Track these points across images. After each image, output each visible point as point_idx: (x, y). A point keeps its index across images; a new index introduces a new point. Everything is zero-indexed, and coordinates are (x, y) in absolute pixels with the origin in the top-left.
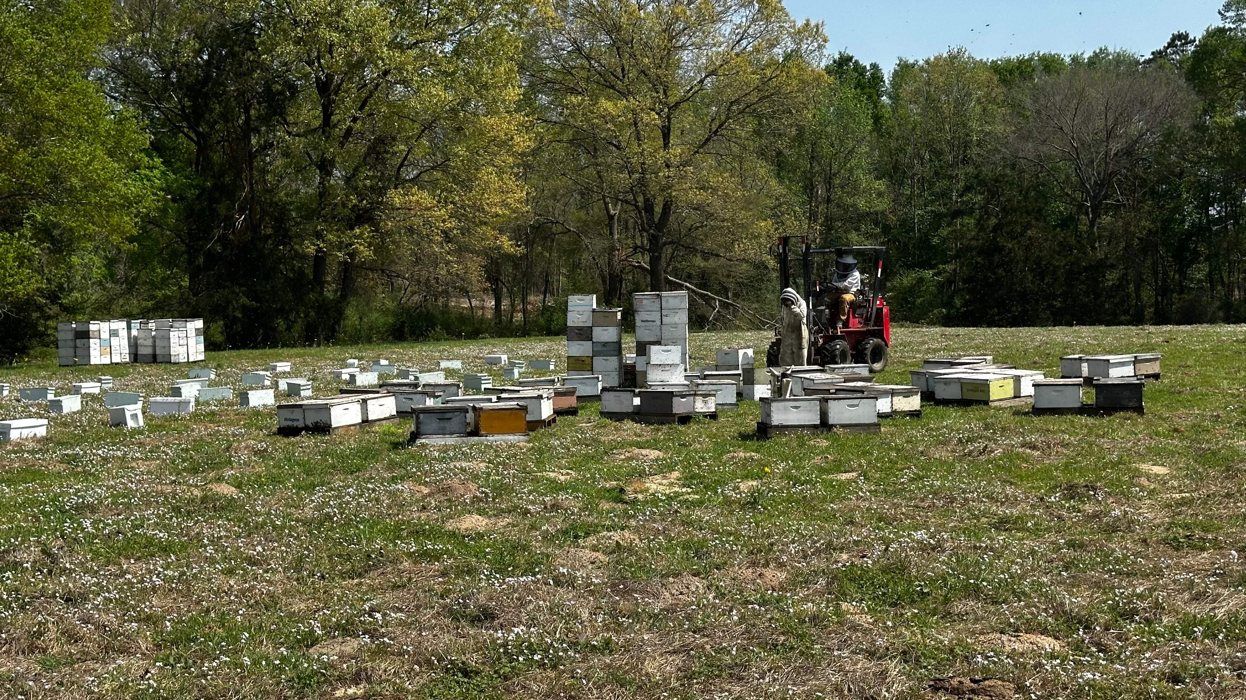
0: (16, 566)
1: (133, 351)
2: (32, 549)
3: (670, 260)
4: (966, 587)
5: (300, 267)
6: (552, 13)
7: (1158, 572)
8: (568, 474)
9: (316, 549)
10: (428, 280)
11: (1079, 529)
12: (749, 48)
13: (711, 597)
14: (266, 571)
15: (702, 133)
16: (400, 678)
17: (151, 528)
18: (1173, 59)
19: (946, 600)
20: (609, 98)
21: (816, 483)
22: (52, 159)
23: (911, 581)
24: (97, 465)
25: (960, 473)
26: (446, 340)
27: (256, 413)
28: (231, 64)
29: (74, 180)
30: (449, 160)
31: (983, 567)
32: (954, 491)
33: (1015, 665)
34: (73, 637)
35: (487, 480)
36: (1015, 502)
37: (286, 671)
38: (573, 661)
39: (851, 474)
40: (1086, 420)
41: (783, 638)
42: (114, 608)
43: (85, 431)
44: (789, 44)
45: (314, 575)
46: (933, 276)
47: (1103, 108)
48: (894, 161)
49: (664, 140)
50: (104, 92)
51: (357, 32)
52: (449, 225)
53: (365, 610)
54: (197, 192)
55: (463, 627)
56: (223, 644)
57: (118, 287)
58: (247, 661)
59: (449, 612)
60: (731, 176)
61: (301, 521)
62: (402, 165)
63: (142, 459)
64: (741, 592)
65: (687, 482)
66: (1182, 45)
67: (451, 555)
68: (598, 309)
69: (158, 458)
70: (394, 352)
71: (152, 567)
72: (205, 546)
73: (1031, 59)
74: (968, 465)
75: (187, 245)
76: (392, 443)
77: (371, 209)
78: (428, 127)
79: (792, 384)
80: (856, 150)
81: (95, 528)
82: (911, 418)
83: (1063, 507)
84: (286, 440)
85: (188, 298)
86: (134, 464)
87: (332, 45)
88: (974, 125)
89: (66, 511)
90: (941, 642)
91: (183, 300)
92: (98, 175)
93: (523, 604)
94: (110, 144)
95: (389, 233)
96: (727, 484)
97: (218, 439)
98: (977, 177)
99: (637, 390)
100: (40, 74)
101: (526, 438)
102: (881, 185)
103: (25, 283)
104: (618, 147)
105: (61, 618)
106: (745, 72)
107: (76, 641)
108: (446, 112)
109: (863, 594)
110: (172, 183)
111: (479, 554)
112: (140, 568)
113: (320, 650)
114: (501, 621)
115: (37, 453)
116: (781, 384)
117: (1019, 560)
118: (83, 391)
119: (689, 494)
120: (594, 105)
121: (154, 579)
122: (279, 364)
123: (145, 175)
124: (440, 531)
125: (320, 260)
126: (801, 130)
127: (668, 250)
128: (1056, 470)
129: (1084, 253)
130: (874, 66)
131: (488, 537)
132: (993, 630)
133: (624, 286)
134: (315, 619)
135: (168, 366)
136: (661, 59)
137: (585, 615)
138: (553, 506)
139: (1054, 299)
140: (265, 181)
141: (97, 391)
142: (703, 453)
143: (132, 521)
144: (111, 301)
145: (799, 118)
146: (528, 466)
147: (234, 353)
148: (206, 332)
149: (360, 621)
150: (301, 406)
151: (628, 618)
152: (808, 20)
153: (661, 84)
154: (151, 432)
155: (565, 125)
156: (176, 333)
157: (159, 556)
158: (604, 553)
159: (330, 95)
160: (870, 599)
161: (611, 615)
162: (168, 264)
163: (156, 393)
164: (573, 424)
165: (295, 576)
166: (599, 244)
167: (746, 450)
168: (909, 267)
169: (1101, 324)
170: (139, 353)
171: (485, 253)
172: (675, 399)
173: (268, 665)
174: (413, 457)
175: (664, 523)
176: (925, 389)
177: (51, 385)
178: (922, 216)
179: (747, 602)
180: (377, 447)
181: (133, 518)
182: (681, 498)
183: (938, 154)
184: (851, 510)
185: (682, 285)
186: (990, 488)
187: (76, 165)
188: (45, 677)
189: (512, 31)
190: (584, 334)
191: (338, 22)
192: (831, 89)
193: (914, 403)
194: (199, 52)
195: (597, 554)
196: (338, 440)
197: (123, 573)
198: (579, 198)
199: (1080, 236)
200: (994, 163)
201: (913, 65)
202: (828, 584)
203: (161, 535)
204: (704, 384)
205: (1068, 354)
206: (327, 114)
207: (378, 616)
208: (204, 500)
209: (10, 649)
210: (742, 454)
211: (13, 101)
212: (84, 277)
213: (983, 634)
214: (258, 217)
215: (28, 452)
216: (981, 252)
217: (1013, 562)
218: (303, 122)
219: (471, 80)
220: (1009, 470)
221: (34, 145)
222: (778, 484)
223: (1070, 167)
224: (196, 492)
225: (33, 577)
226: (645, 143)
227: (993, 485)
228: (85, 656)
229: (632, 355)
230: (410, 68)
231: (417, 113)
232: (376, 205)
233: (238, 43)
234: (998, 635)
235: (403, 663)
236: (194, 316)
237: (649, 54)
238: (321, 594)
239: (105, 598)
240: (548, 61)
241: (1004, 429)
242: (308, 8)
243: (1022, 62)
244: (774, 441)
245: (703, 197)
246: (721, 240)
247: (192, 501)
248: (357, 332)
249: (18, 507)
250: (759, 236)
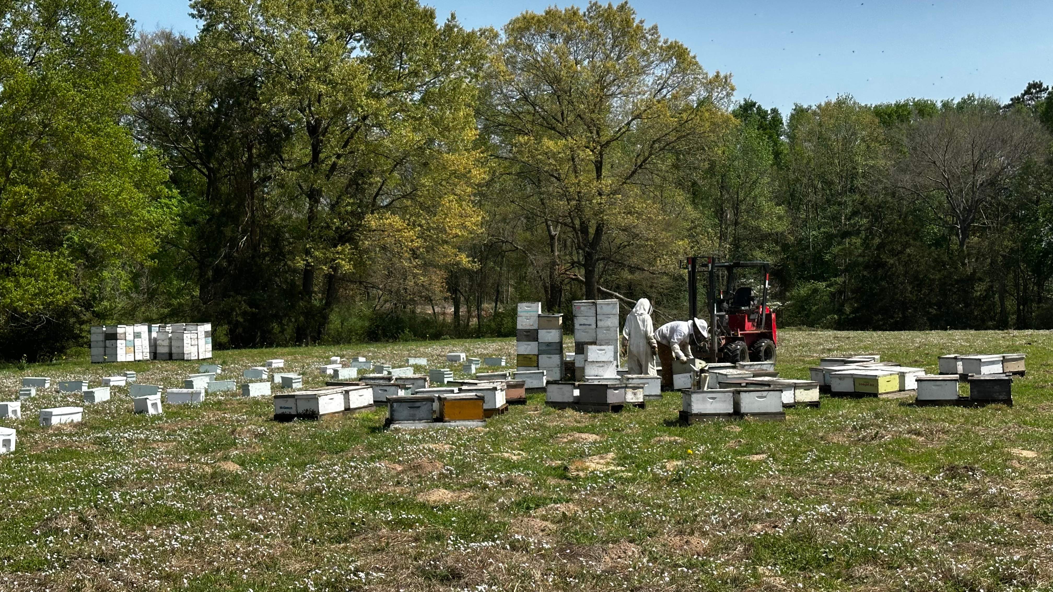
0: (57, 531)
1: (153, 350)
2: (71, 517)
3: (602, 274)
4: (866, 554)
5: (291, 280)
6: (503, 68)
7: (1031, 542)
8: (519, 454)
9: (309, 517)
10: (398, 290)
11: (961, 504)
12: (669, 96)
13: (645, 560)
14: (267, 537)
15: (628, 167)
17: (169, 500)
18: (1029, 105)
19: (849, 565)
20: (550, 138)
21: (732, 463)
22: (88, 191)
23: (817, 549)
24: (124, 446)
25: (855, 455)
26: (413, 340)
27: (256, 402)
28: (236, 111)
29: (106, 208)
30: (416, 190)
31: (880, 537)
32: (851, 470)
35: (451, 460)
36: (902, 480)
39: (761, 456)
40: (962, 411)
42: (140, 568)
43: (113, 417)
44: (702, 92)
45: (306, 540)
46: (826, 287)
47: (970, 146)
48: (792, 190)
49: (597, 173)
50: (132, 135)
51: (341, 84)
52: (417, 244)
53: (350, 570)
54: (208, 217)
55: (434, 585)
57: (141, 297)
59: (422, 571)
60: (654, 203)
61: (295, 493)
62: (377, 194)
63: (161, 441)
64: (671, 557)
65: (622, 462)
66: (1037, 92)
67: (422, 523)
68: (543, 315)
69: (175, 440)
70: (370, 351)
71: (171, 533)
72: (215, 515)
73: (906, 105)
74: (862, 449)
75: (198, 261)
76: (370, 428)
77: (351, 230)
78: (399, 162)
79: (708, 379)
80: (759, 180)
81: (123, 499)
82: (811, 408)
83: (946, 485)
84: (281, 425)
85: (198, 306)
86: (155, 445)
87: (320, 95)
88: (859, 159)
89: (99, 485)
91: (194, 307)
92: (126, 204)
93: (484, 565)
94: (137, 177)
95: (367, 251)
96: (655, 464)
97: (224, 424)
98: (862, 203)
99: (577, 383)
100: (79, 120)
101: (483, 424)
102: (780, 210)
103: (64, 293)
104: (558, 179)
105: (95, 575)
106: (665, 115)
108: (415, 150)
109: (776, 559)
110: (187, 210)
111: (446, 523)
112: (161, 533)
114: (466, 580)
115: (74, 435)
116: (700, 379)
117: (910, 531)
118: (112, 384)
119: (623, 472)
120: (539, 143)
121: (173, 542)
122: (274, 361)
123: (165, 203)
124: (412, 503)
125: (308, 273)
126: (713, 165)
127: (600, 265)
128: (939, 453)
129: (956, 268)
130: (774, 111)
131: (454, 508)
133: (563, 295)
134: (308, 578)
135: (182, 362)
136: (595, 105)
137: (538, 576)
138: (507, 482)
139: (930, 307)
140: (264, 208)
141: (123, 384)
142: (634, 437)
143: (153, 493)
144: (135, 308)
145: (711, 154)
146: (486, 448)
147: (237, 352)
148: (213, 334)
149: (347, 580)
150: (293, 396)
151: (575, 578)
152: (718, 73)
153: (595, 126)
154: (168, 418)
155: (514, 160)
156: (189, 335)
157: (177, 524)
158: (553, 522)
159: (318, 136)
160: (782, 564)
161: (560, 576)
162: (182, 277)
163: (172, 385)
164: (522, 412)
165: (291, 540)
166: (541, 259)
167: (670, 435)
168: (807, 279)
169: (971, 328)
170: (158, 352)
171: (446, 267)
172: (610, 392)
174: (388, 440)
175: (603, 497)
176: (822, 384)
177: (85, 379)
178: (816, 237)
179: (677, 565)
180: (357, 431)
181: (154, 491)
182: (617, 475)
183: (829, 184)
184: (763, 487)
185: (612, 295)
186: (882, 469)
187: (108, 195)
189: (470, 82)
190: (531, 335)
191: (325, 76)
192: (738, 130)
193: (814, 395)
194: (211, 102)
195: (547, 523)
196: (325, 425)
197: (147, 538)
198: (525, 221)
199: (952, 254)
200: (877, 192)
201: (807, 110)
202: (745, 550)
203: (179, 505)
204: (633, 379)
205: (943, 353)
206: (316, 152)
207: (362, 575)
208: (214, 475)
210: (667, 438)
211: (57, 142)
212: (113, 289)
214: (258, 238)
215: (66, 435)
216: (866, 267)
217: (905, 533)
218: (296, 159)
219: (435, 123)
220: (898, 453)
221: (74, 179)
222: (699, 464)
223: (942, 195)
224: (208, 470)
225: (72, 541)
226: (581, 175)
227: (885, 466)
229: (571, 354)
230: (384, 113)
231: (390, 151)
232: (356, 227)
233: (244, 94)
236: (203, 320)
237: (585, 101)
238: (312, 557)
239: (132, 559)
240: (499, 108)
241: (892, 418)
242: (301, 64)
243: (898, 106)
244: (695, 427)
245: (630, 220)
246: (645, 256)
247: (203, 476)
248: (339, 334)
249: (58, 482)
250: (677, 254)
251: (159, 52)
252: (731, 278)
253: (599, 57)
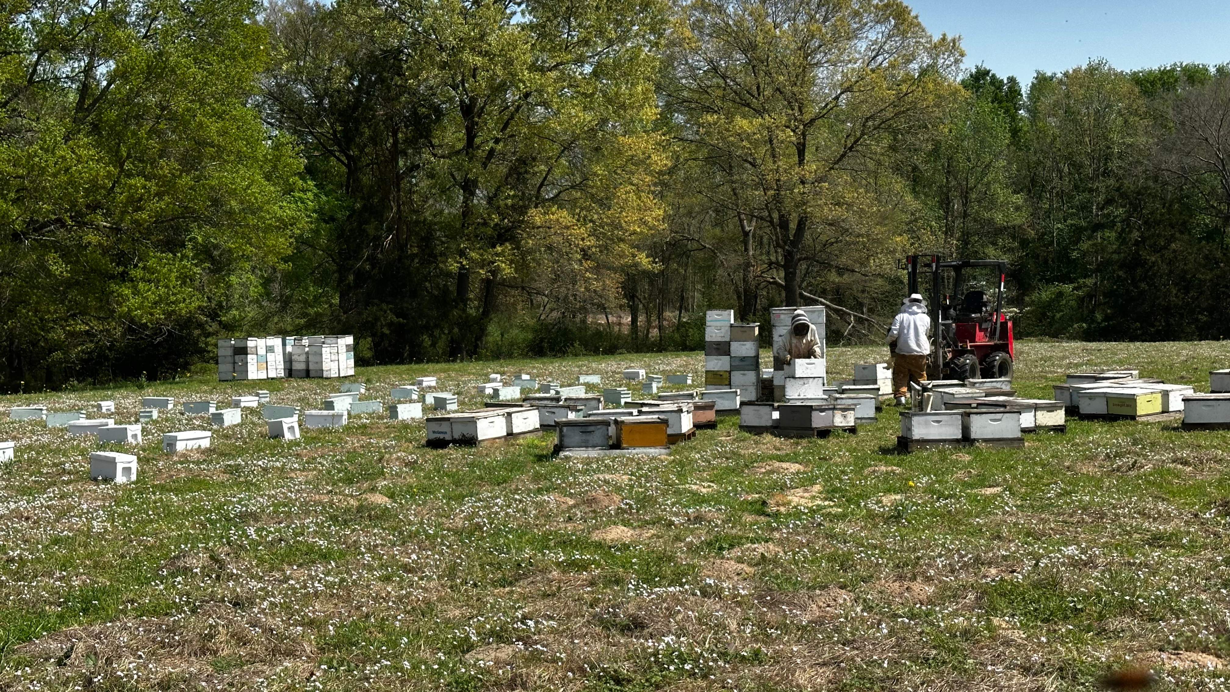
0: (186, 571)
1: (288, 366)
2: (201, 555)
3: (805, 275)
4: (1122, 603)
5: (444, 285)
6: (688, 33)
8: (709, 487)
9: (468, 557)
10: (566, 296)
12: (885, 64)
13: (859, 609)
14: (421, 579)
15: (836, 150)
16: (554, 684)
17: (311, 536)
19: (1101, 617)
20: (744, 117)
21: (961, 496)
22: (213, 183)
23: (1064, 597)
24: (258, 475)
25: (1109, 488)
26: (584, 355)
27: (405, 426)
28: (379, 89)
29: (233, 203)
30: (587, 179)
31: (1139, 584)
32: (1104, 506)
33: (1177, 684)
34: (241, 640)
35: (631, 492)
36: (1167, 518)
37: (444, 676)
38: (723, 671)
39: (996, 489)
41: (934, 652)
42: (280, 612)
43: (245, 443)
44: (925, 59)
45: (466, 583)
46: (1073, 290)
48: (1032, 174)
49: (799, 157)
50: (261, 118)
51: (499, 56)
52: (588, 243)
53: (517, 617)
54: (348, 213)
55: (614, 636)
56: (384, 648)
57: (273, 305)
58: (407, 665)
59: (599, 620)
60: (867, 192)
61: (453, 530)
62: (542, 185)
63: (299, 470)
64: (890, 605)
65: (830, 495)
67: (598, 566)
68: (736, 324)
69: (314, 469)
70: (534, 367)
71: (313, 573)
72: (363, 554)
73: (1173, 70)
74: (1117, 481)
75: (338, 264)
76: (536, 456)
77: (512, 227)
78: (567, 147)
79: (932, 398)
80: (993, 164)
81: (258, 536)
82: (1055, 433)
83: (1218, 523)
84: (435, 452)
85: (338, 316)
86: (293, 475)
87: (475, 69)
88: (1115, 137)
89: (231, 519)
90: (1098, 659)
91: (334, 318)
92: (256, 199)
93: (671, 613)
94: (268, 168)
95: (530, 252)
96: (869, 498)
97: (370, 451)
98: (1118, 189)
99: (776, 404)
100: (202, 103)
101: (667, 451)
102: (1019, 199)
103: (187, 301)
104: (753, 165)
105: (230, 621)
106: (880, 87)
107: (245, 644)
108: (585, 132)
109: (1014, 609)
110: (324, 205)
111: (626, 565)
112: (302, 574)
113: (476, 656)
114: (650, 630)
115: (202, 463)
116: (922, 399)
117: (1175, 577)
118: (242, 405)
119: (832, 507)
120: (730, 123)
121: (316, 584)
122: (425, 379)
123: (299, 197)
124: (587, 542)
125: (463, 277)
126: (937, 146)
127: (803, 266)
128: (1210, 486)
130: (1012, 80)
131: (634, 548)
132: (1152, 647)
133: (759, 301)
134: (470, 626)
135: (320, 380)
136: (797, 76)
137: (733, 626)
138: (696, 518)
139: (1200, 313)
140: (412, 201)
141: (255, 404)
142: (844, 466)
143: (293, 529)
144: (267, 319)
145: (936, 133)
146: (671, 479)
147: (382, 368)
148: (355, 348)
149: (514, 628)
150: (448, 419)
151: (776, 629)
152: (944, 35)
153: (796, 101)
154: (307, 444)
155: (701, 143)
156: (328, 349)
157: (320, 563)
158: (750, 565)
159: (473, 117)
160: (1021, 614)
161: (759, 627)
162: (319, 283)
163: (310, 406)
164: (712, 438)
165: (449, 583)
166: (733, 259)
167: (887, 464)
168: (1049, 281)
170: (294, 368)
171: (623, 269)
172: (815, 414)
173: (427, 669)
174: (557, 469)
175: (808, 536)
176: (1069, 404)
177: (212, 399)
178: (1062, 231)
179: (896, 614)
180: (521, 459)
181: (293, 526)
182: (824, 511)
183: (1077, 167)
184: (998, 525)
185: (817, 301)
186: (1142, 504)
187: (235, 189)
188: (216, 678)
189: (650, 51)
190: (722, 348)
191: (481, 46)
192: (968, 104)
193: (1058, 417)
194: (350, 79)
195: (742, 566)
196: (484, 452)
197: (286, 579)
198: (714, 215)
199: (1226, 249)
200: (1136, 176)
201: (1051, 78)
202: (977, 598)
203: (321, 542)
204: (842, 399)
205: (1215, 368)
206: (471, 136)
207: (531, 623)
208: (360, 509)
209: (183, 651)
210: (883, 468)
211: (177, 127)
212: (241, 296)
213: (1141, 651)
214: (405, 236)
215: (193, 463)
216: (1122, 266)
217: (1169, 579)
218: (447, 144)
219: (610, 101)
220: (1160, 486)
221: (197, 170)
222: (921, 498)
223: (1216, 179)
224: (353, 502)
225: (203, 582)
226: (780, 160)
227: (1145, 501)
228: (253, 658)
229: (768, 370)
230: (550, 90)
231: (556, 133)
232: (518, 224)
233: (387, 69)
234: (1158, 653)
235: (557, 670)
236: (344, 332)
237: (785, 71)
238: (473, 602)
239: (271, 602)
240: (684, 81)
241: (1153, 444)
242: (453, 33)
243: (1163, 73)
244: (916, 456)
245: (838, 212)
246: (857, 255)
247: (347, 510)
248: (499, 348)
249: (186, 515)
250: (894, 251)
251: (290, 21)
252: (959, 280)
253: (801, 19)
